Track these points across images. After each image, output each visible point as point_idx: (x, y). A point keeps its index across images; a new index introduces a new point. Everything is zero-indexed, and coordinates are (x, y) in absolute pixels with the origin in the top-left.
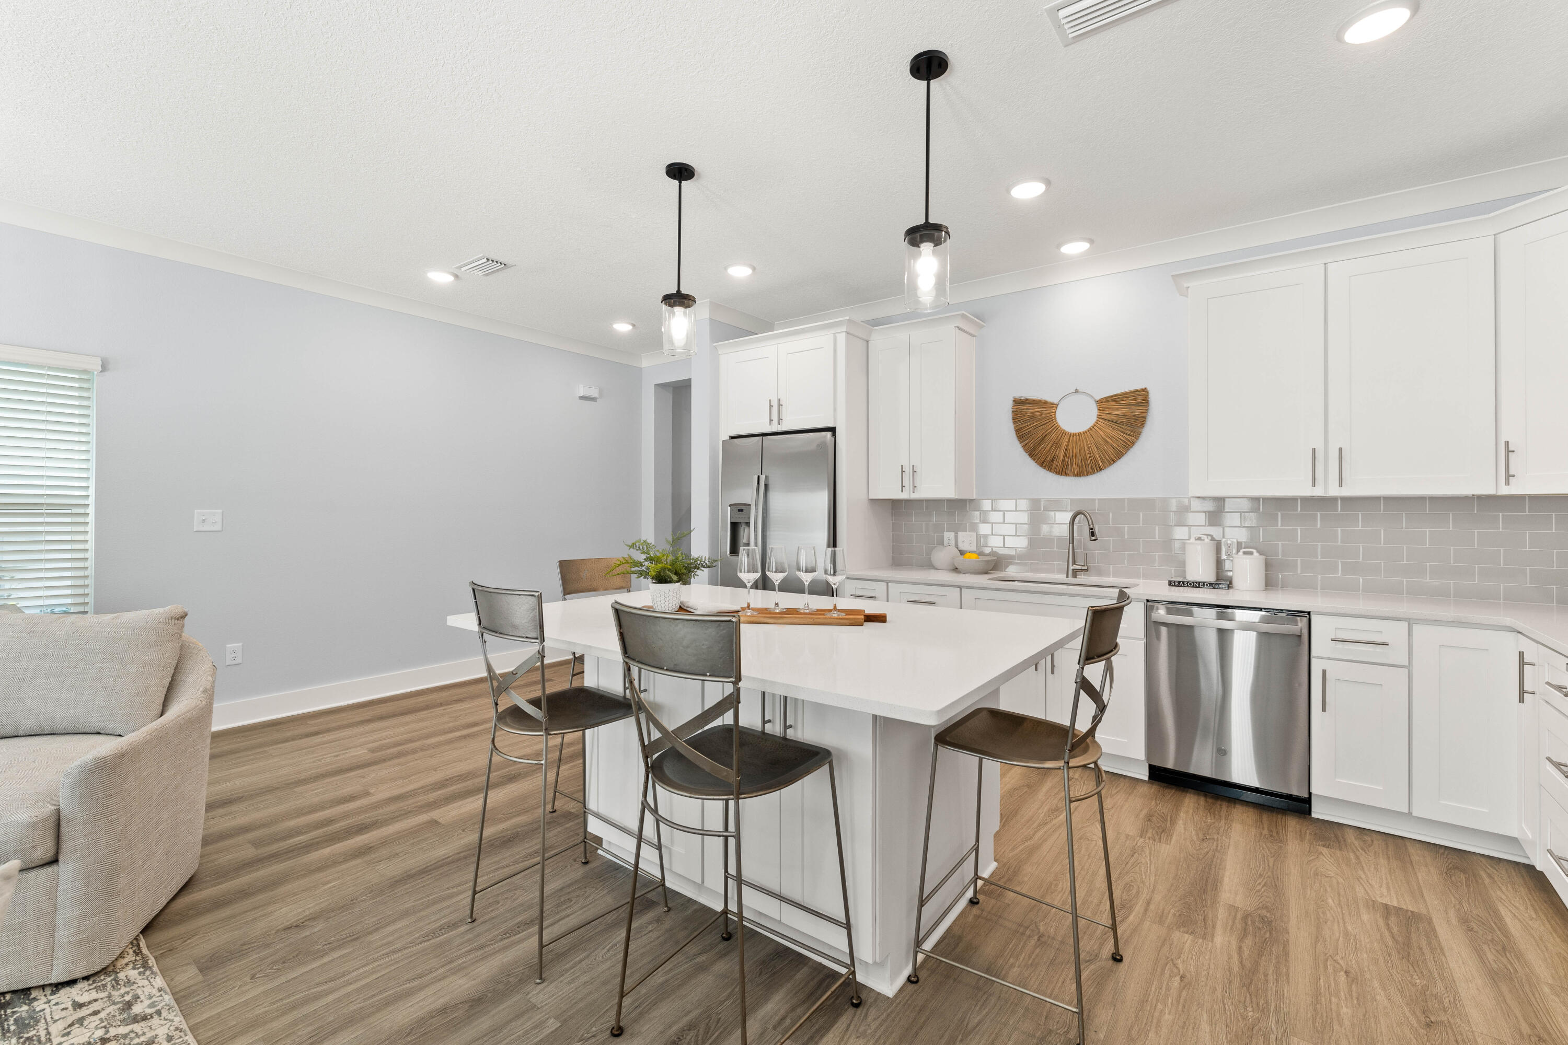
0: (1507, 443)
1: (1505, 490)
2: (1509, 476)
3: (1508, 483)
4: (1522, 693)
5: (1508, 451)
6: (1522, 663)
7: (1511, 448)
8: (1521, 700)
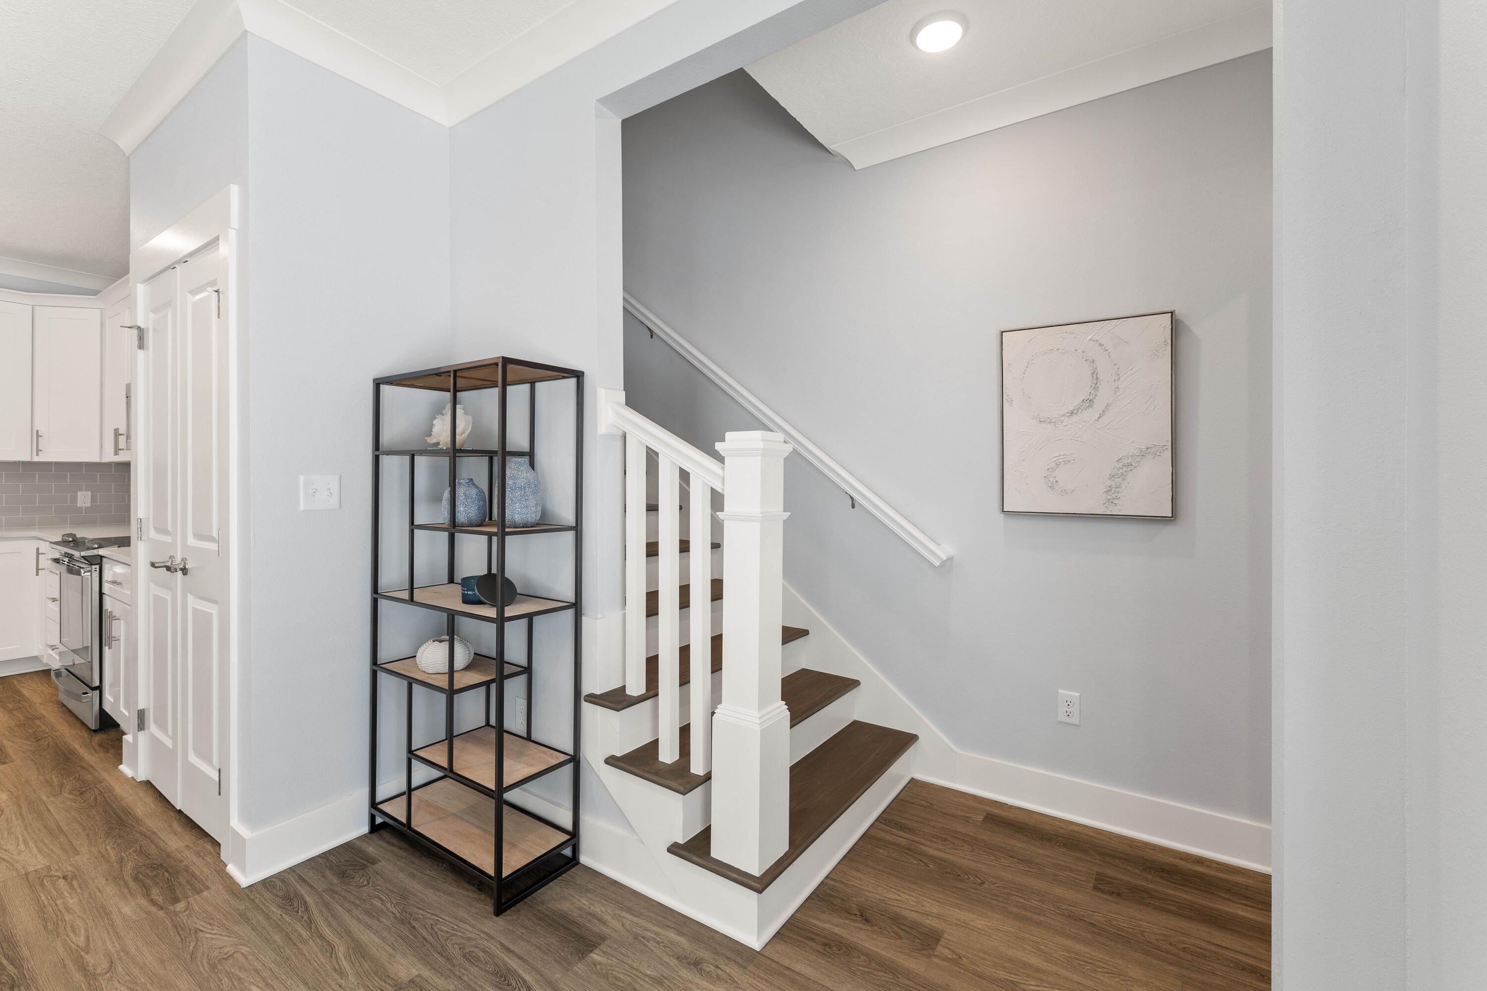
0: (37, 431)
1: (36, 459)
2: (38, 451)
3: (37, 455)
4: (38, 570)
5: (38, 436)
6: (38, 554)
7: (40, 434)
8: (37, 574)
